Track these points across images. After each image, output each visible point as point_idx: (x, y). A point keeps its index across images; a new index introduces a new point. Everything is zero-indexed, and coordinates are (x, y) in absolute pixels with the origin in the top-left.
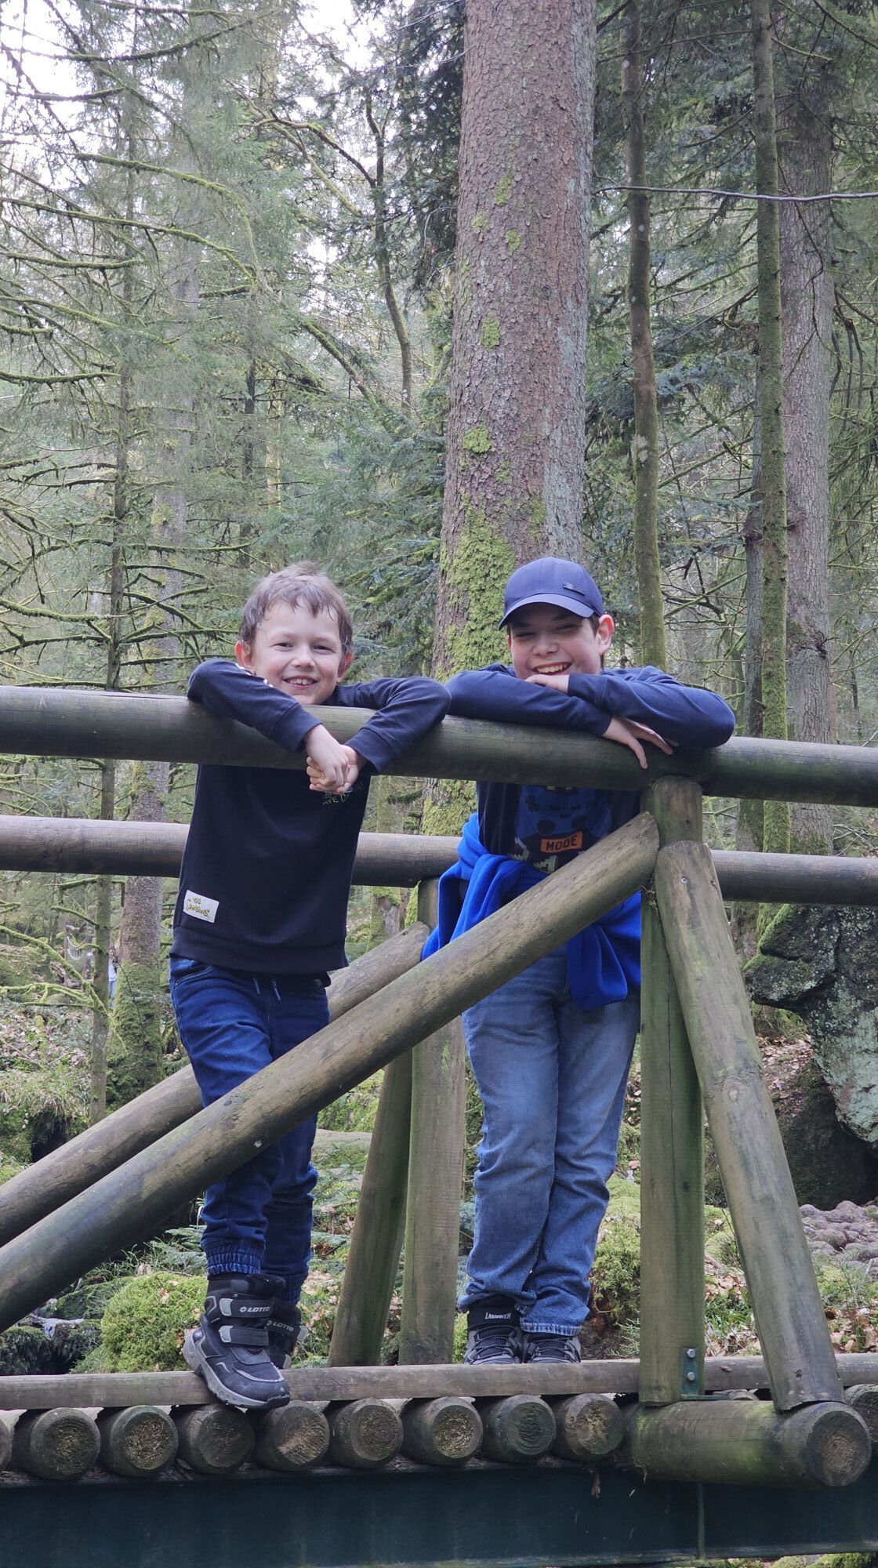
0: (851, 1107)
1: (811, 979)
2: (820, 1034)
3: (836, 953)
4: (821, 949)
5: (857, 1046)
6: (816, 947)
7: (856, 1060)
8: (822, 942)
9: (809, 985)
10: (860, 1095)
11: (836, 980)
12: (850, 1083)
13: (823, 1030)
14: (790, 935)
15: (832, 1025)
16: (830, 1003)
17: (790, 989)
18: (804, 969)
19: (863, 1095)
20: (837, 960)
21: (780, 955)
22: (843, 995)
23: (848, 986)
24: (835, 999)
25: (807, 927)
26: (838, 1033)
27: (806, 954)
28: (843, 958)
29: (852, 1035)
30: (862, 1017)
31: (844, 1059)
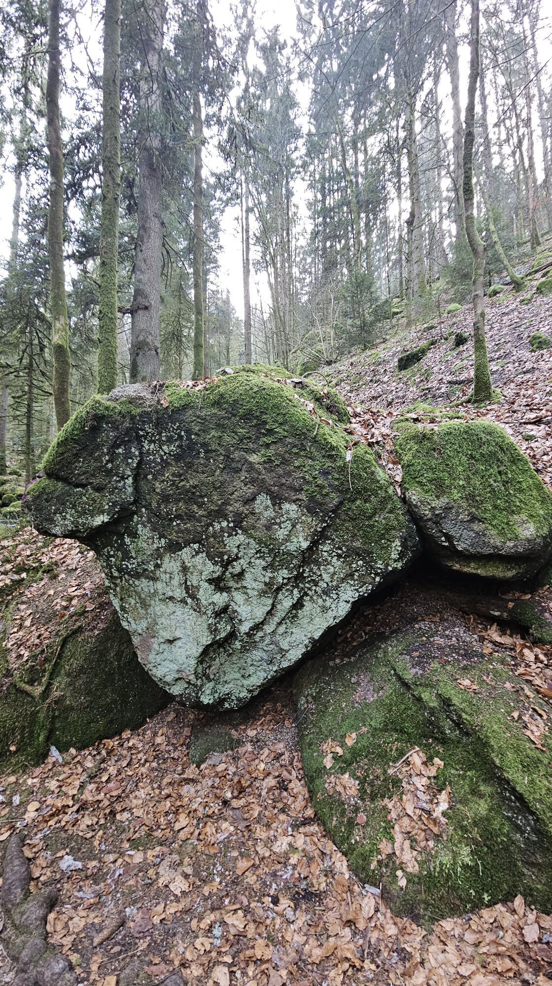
0: (151, 657)
1: (103, 512)
2: (116, 574)
3: (136, 480)
4: (117, 474)
5: (160, 592)
6: (109, 473)
7: (158, 608)
8: (118, 466)
9: (100, 520)
10: (163, 646)
11: (135, 513)
12: (151, 632)
13: (120, 570)
14: (77, 456)
15: (131, 565)
16: (127, 540)
17: (76, 524)
18: (93, 500)
19: (165, 646)
20: (137, 488)
21: (65, 480)
22: (144, 531)
23: (149, 521)
24: (134, 535)
25: (98, 447)
26: (138, 576)
27: (96, 481)
28: (145, 488)
29: (155, 579)
30: (166, 559)
31: (145, 605)
